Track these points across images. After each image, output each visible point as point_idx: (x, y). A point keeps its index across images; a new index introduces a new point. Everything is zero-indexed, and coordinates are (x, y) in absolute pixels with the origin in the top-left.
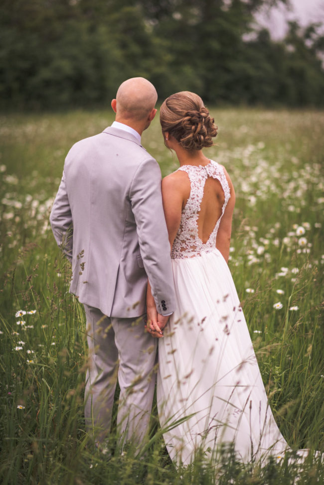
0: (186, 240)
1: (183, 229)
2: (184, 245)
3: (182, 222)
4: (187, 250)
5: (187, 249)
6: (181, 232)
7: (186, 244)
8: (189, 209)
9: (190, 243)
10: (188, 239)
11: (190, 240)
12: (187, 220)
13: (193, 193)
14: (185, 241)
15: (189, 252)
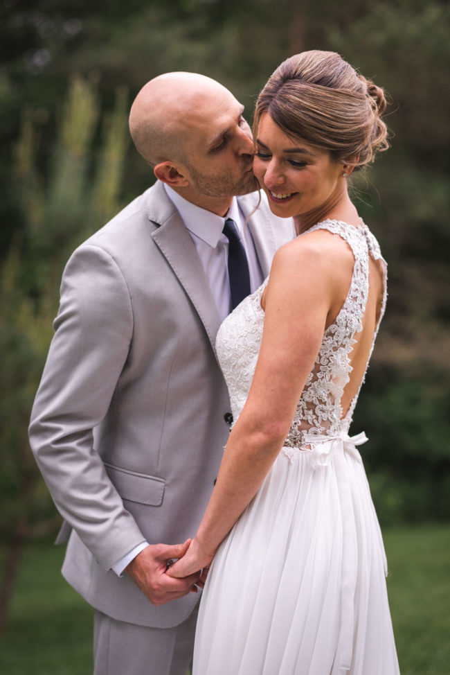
0: (317, 402)
1: (318, 374)
2: (310, 416)
3: (320, 357)
4: (312, 429)
5: (315, 425)
6: (313, 381)
7: (314, 413)
8: (344, 323)
9: (323, 411)
10: (320, 401)
11: (325, 404)
12: (333, 353)
13: (357, 287)
14: (316, 406)
15: (315, 434)
